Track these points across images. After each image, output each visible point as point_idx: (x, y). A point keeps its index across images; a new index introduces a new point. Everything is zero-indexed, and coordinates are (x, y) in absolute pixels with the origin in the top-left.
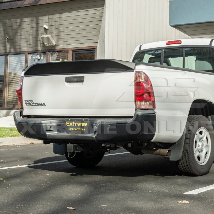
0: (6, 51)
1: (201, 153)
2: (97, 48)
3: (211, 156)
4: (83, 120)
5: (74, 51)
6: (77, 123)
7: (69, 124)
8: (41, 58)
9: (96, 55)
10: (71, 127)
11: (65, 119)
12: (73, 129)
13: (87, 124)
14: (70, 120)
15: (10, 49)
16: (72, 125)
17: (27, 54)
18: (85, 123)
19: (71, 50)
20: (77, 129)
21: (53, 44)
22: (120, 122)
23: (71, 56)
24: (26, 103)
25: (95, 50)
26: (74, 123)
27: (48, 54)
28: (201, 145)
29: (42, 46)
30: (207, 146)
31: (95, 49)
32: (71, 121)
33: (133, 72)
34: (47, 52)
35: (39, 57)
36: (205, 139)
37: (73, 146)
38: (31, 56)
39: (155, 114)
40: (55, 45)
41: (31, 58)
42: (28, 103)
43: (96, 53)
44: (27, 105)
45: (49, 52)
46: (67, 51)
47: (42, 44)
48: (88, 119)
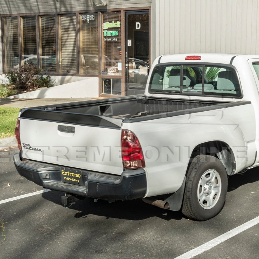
0: (56, 10)
1: (208, 196)
2: (150, 9)
3: (221, 196)
4: (77, 171)
5: (126, 11)
6: (71, 173)
7: (64, 173)
8: (92, 18)
9: (150, 16)
10: (67, 176)
11: (60, 167)
12: (68, 179)
13: (80, 176)
14: (65, 169)
15: (60, 8)
16: (67, 175)
17: (78, 14)
18: (79, 175)
19: (124, 11)
20: (72, 180)
21: (104, 5)
22: (108, 182)
23: (124, 17)
24: (24, 146)
25: (149, 11)
26: (69, 173)
27: (100, 14)
28: (208, 188)
29: (93, 5)
30: (216, 187)
31: (149, 9)
32: (66, 171)
33: (120, 129)
34: (99, 12)
35: (90, 17)
36: (213, 180)
37: (66, 199)
38: (82, 16)
39: (144, 173)
40: (106, 5)
41: (83, 19)
42: (25, 146)
43: (150, 14)
44: (25, 148)
45: (100, 12)
46: (119, 12)
47: (92, 4)
48: (81, 171)
